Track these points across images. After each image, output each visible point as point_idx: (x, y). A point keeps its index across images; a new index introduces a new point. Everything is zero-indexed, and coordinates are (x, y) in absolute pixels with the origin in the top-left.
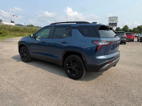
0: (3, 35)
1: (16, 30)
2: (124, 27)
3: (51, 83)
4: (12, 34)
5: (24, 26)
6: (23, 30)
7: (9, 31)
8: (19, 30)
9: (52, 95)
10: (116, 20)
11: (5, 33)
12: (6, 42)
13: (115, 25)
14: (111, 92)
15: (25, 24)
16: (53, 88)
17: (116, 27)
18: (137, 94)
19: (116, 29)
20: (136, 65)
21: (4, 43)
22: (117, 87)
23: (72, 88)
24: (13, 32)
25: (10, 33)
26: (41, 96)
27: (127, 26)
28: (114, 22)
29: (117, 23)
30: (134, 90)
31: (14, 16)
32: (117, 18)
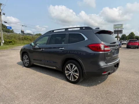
0: (13, 43)
1: (25, 39)
2: (130, 34)
3: (44, 88)
4: (21, 43)
5: (33, 35)
6: (31, 39)
7: (19, 40)
8: (27, 39)
9: (41, 100)
10: (121, 27)
11: (15, 41)
12: (14, 49)
13: (120, 33)
14: (100, 98)
15: (34, 33)
16: (44, 93)
17: (122, 34)
18: (127, 101)
19: (122, 36)
20: (135, 72)
21: (11, 51)
22: (108, 93)
23: (62, 93)
24: (22, 41)
25: (19, 41)
26: (31, 100)
27: (133, 33)
28: (120, 29)
29: (122, 30)
30: (125, 97)
31: (23, 26)
32: (122, 25)
